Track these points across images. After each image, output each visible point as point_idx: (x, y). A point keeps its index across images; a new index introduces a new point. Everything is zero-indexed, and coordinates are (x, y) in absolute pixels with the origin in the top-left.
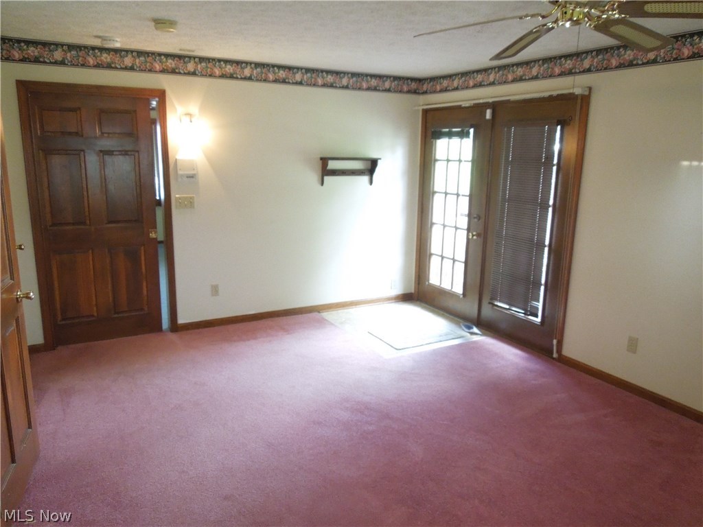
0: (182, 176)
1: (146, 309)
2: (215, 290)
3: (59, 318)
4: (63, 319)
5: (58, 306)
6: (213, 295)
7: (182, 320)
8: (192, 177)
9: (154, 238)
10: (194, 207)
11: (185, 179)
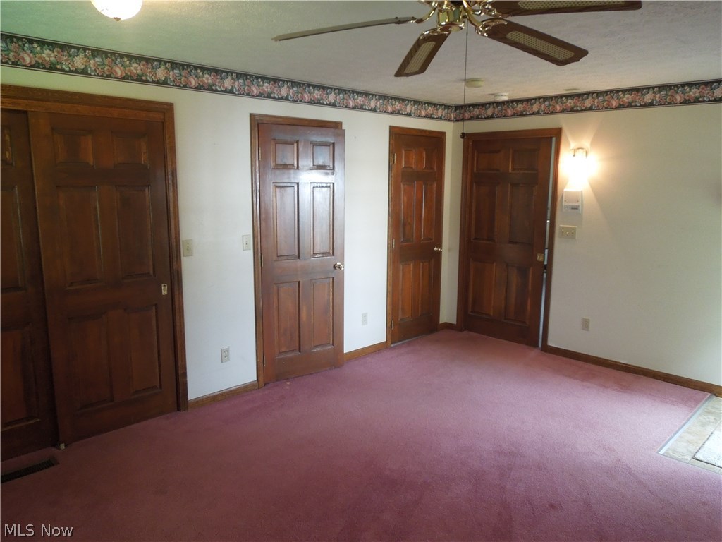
0: (567, 207)
1: (527, 323)
2: (586, 325)
3: (470, 310)
4: (472, 312)
5: (470, 299)
6: (583, 329)
7: (551, 343)
8: (576, 208)
9: (540, 262)
10: (575, 238)
11: (570, 210)
